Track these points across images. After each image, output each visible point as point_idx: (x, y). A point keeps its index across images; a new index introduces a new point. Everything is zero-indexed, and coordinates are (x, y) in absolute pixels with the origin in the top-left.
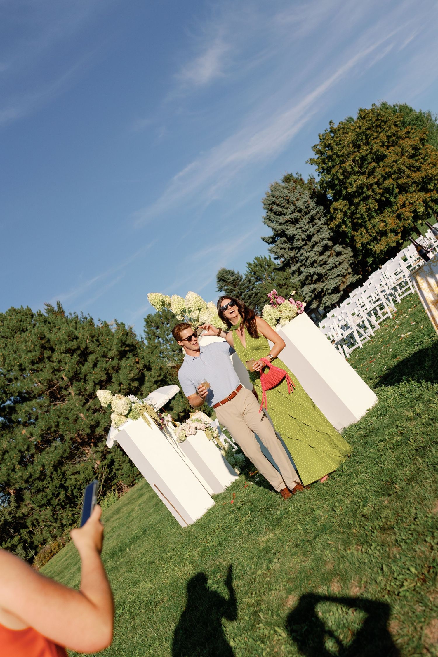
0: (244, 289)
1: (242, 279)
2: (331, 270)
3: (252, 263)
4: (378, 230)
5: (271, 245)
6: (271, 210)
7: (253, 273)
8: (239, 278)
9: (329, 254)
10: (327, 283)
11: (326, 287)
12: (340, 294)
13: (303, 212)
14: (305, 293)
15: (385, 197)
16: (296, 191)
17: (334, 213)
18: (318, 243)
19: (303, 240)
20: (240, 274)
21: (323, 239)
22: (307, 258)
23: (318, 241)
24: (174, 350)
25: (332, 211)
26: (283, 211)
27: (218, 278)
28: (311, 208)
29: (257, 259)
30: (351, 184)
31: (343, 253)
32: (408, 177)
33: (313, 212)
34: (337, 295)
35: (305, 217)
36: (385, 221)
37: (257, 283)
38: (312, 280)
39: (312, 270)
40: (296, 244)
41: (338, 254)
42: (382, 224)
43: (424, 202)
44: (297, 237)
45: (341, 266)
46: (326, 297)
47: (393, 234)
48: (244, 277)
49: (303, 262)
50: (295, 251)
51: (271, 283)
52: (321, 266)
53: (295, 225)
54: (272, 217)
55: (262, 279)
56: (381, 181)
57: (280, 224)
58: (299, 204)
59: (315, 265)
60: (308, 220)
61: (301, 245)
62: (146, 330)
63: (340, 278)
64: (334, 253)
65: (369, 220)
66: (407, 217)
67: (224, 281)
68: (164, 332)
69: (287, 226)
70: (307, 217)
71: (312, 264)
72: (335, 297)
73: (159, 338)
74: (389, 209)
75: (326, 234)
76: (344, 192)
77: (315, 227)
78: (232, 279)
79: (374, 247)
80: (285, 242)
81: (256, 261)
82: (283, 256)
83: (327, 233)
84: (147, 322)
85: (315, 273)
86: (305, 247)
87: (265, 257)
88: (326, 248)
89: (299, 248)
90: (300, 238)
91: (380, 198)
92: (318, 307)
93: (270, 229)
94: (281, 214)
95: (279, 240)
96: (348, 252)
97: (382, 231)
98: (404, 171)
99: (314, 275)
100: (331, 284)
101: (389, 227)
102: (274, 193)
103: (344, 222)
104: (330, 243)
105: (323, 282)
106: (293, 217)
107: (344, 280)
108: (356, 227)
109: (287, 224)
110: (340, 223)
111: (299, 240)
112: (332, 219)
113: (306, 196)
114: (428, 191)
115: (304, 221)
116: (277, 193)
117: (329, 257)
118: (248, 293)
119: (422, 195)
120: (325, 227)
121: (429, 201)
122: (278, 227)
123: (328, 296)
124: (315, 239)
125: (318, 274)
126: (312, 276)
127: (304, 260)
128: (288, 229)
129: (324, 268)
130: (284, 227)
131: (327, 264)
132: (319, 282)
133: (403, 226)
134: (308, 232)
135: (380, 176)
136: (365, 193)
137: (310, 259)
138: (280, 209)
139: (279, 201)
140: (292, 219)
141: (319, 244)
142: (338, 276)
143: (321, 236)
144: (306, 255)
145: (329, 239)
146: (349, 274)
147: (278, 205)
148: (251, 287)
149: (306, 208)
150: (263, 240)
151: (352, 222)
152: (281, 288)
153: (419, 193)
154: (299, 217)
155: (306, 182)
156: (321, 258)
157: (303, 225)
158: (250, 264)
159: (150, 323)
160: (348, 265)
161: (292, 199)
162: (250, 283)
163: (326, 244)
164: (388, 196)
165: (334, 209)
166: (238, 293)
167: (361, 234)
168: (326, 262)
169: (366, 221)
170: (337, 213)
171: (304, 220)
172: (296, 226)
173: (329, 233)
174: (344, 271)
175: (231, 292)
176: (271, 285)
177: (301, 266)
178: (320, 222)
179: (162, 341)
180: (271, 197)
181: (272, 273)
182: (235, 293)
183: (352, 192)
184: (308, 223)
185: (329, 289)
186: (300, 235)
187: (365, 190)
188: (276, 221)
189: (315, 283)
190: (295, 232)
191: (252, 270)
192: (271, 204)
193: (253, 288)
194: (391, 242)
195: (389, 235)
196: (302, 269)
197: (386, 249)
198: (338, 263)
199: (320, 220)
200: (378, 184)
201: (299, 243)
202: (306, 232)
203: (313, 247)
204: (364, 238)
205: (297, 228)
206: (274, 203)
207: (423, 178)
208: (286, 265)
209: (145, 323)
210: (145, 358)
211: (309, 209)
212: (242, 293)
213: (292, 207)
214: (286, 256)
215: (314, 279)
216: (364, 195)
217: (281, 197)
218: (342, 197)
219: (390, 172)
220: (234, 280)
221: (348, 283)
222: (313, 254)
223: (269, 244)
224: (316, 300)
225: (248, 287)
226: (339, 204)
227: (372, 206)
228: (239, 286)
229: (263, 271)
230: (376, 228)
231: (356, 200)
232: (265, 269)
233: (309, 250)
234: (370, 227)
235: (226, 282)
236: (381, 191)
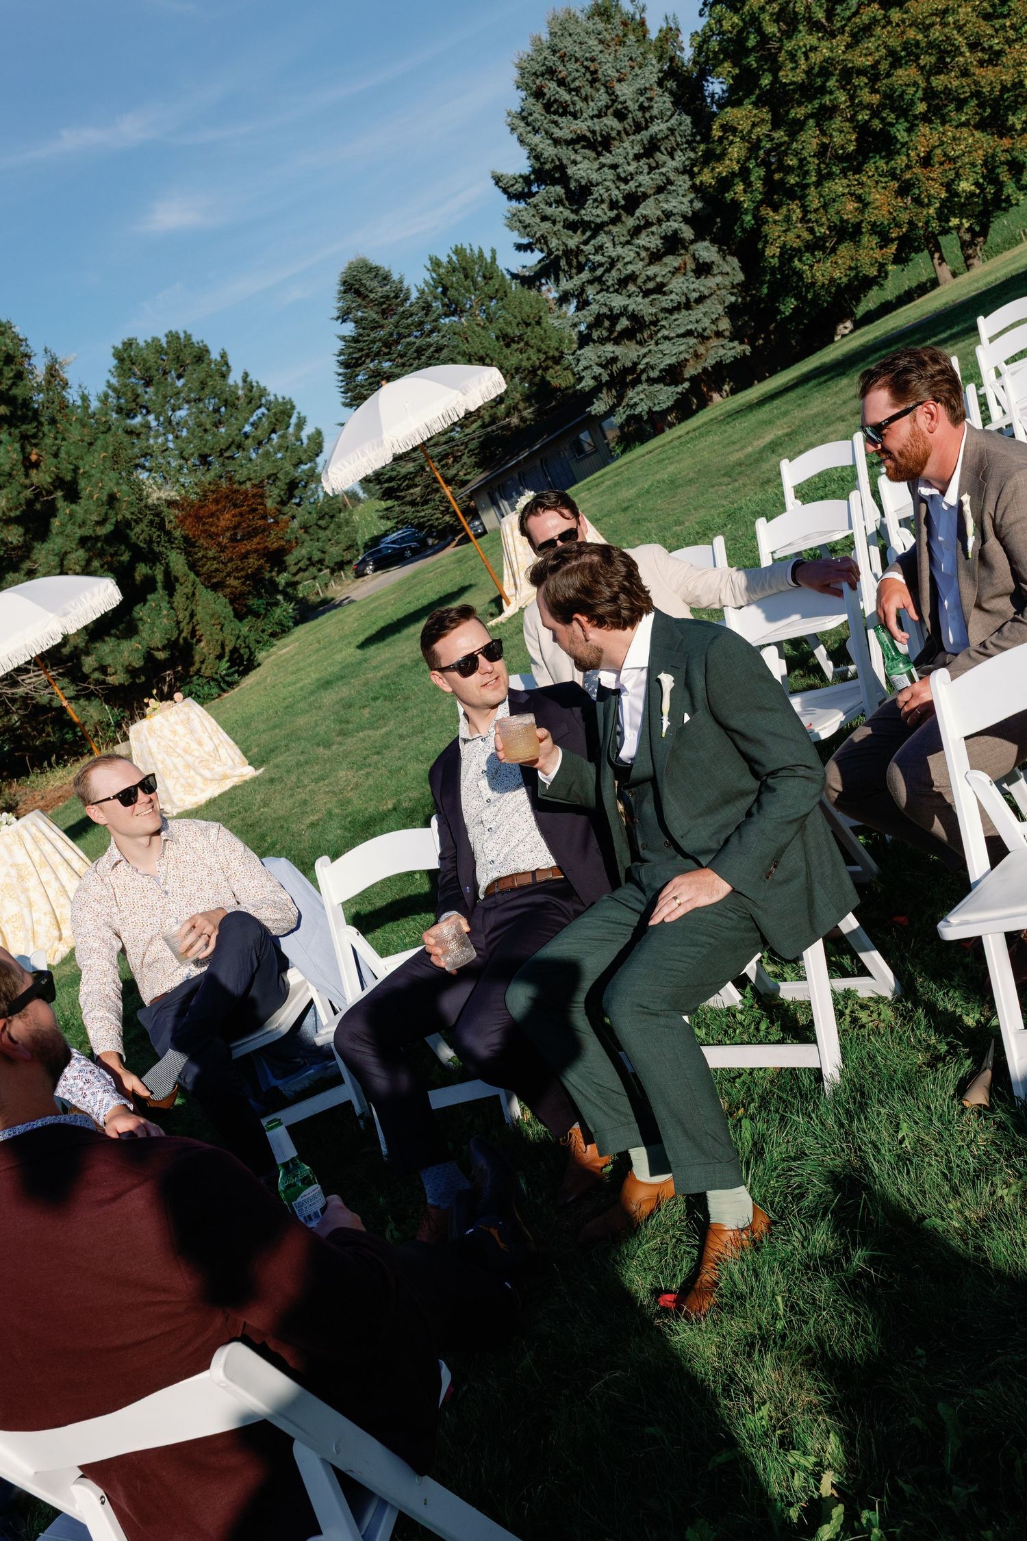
0: (407, 327)
1: (407, 299)
2: (670, 311)
3: (444, 260)
4: (836, 219)
5: (514, 204)
6: (538, 94)
7: (440, 289)
8: (399, 294)
9: (676, 265)
10: (652, 347)
11: (646, 360)
12: (679, 389)
13: (630, 120)
14: (583, 363)
15: (883, 120)
16: (622, 50)
17: (721, 139)
18: (652, 224)
19: (613, 205)
20: (406, 284)
21: (668, 215)
22: (613, 263)
23: (653, 219)
24: (186, 454)
25: (716, 133)
26: (574, 104)
27: (344, 283)
28: (655, 112)
29: (458, 251)
30: (792, 57)
31: (715, 271)
32: (965, 73)
33: (658, 128)
34: (672, 389)
35: (632, 137)
36: (859, 199)
37: (447, 320)
38: (611, 330)
39: (618, 301)
40: (592, 212)
41: (703, 269)
42: (852, 206)
43: (985, 164)
44: (598, 191)
45: (702, 308)
46: (640, 388)
47: (875, 240)
48: (414, 295)
49: (599, 272)
50: (583, 233)
51: (484, 328)
52: (646, 293)
53: (599, 154)
54: (536, 115)
55: (462, 311)
56: (884, 66)
57: (556, 142)
58: (625, 91)
59: (632, 288)
60: (638, 149)
61: (606, 219)
62: (114, 381)
63: (692, 341)
64: (691, 265)
65: (818, 184)
66: (929, 196)
67: (358, 293)
68: (165, 397)
69: (576, 151)
70: (638, 137)
71: (623, 282)
72: (666, 396)
73: (148, 412)
74: (882, 164)
75: (681, 202)
76: (766, 81)
77: (655, 175)
78: (381, 291)
79: (811, 267)
80: (559, 202)
81: (454, 258)
82: (543, 240)
83: (685, 200)
84: (121, 360)
85: (624, 311)
86: (614, 229)
87: (481, 252)
88: (673, 244)
89: (598, 228)
90: (605, 196)
91: (867, 122)
92: (611, 412)
93: (524, 152)
94: (564, 110)
95: (543, 192)
96: (731, 270)
97: (847, 221)
98: (957, 51)
99: (621, 314)
100: (665, 354)
101: (872, 215)
102: (556, 40)
103: (744, 173)
104: (688, 233)
105: (641, 343)
106: (597, 128)
107: (701, 350)
108: (776, 194)
109: (577, 147)
110: (733, 174)
111: (602, 201)
112: (711, 157)
113: (651, 73)
114: (1004, 131)
115: (628, 147)
116: (567, 45)
117: (673, 274)
118: (418, 342)
119: (986, 140)
120: (683, 182)
121: (1003, 163)
122: (549, 151)
123: (645, 386)
124: (648, 209)
125: (633, 317)
126: (614, 318)
127: (601, 265)
128: (575, 162)
129: (652, 304)
130: (566, 153)
131: (665, 294)
132: (630, 339)
133: (911, 223)
134: (632, 184)
135: (883, 51)
136: (831, 93)
137: (619, 265)
138: (565, 96)
139: (570, 70)
140: (594, 132)
141: (654, 229)
142: (689, 333)
143: (665, 206)
144: (612, 251)
145: (686, 219)
146: (719, 334)
147: (561, 83)
148: (428, 327)
149: (642, 108)
150: (498, 180)
151: (767, 180)
152: (508, 346)
153: (978, 134)
154: (614, 134)
155: (653, 35)
156: (651, 271)
157: (621, 160)
158: (436, 263)
159: (127, 362)
160: (720, 309)
161: (608, 70)
162: (427, 315)
163: (675, 232)
164: (891, 118)
165: (725, 128)
166: (391, 335)
167: (787, 219)
168: (663, 285)
169: (808, 186)
170: (732, 143)
171: (627, 144)
172: (602, 159)
173: (691, 202)
174: (706, 322)
175: (373, 329)
176: (482, 332)
177: (590, 282)
178: (672, 164)
179: (154, 424)
180: (547, 53)
181: (491, 298)
182: (382, 333)
183: (792, 83)
184: (637, 157)
185: (653, 368)
186: (608, 190)
187: (832, 83)
188: (547, 133)
189: (617, 342)
190: (595, 177)
191: (440, 282)
192: (543, 75)
193: (432, 331)
194: (867, 260)
195: (865, 239)
196: (591, 291)
197: (845, 280)
198: (695, 295)
199: (673, 159)
200: (873, 75)
201: (599, 212)
202: (626, 181)
203: (636, 231)
204: (791, 235)
205: (603, 166)
206: (551, 72)
207: (1004, 89)
208: (549, 269)
209: (115, 362)
210: (63, 455)
211: (647, 115)
212: (401, 336)
213: (602, 98)
214: (554, 243)
215: (619, 328)
216: (827, 100)
217: (577, 60)
218: (753, 98)
219: (917, 44)
220: (387, 297)
221: (710, 362)
222: (632, 254)
223: (511, 197)
224: (609, 390)
225: (421, 323)
226: (742, 116)
227: (838, 139)
228: (396, 317)
229: (468, 291)
230: (831, 211)
231: (798, 112)
232: (475, 283)
233: (623, 239)
234: (816, 204)
235: (365, 297)
236: (875, 99)
